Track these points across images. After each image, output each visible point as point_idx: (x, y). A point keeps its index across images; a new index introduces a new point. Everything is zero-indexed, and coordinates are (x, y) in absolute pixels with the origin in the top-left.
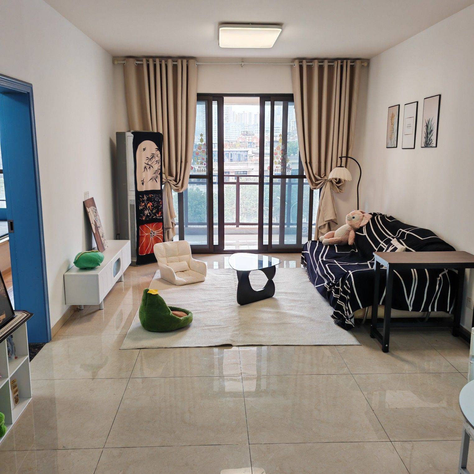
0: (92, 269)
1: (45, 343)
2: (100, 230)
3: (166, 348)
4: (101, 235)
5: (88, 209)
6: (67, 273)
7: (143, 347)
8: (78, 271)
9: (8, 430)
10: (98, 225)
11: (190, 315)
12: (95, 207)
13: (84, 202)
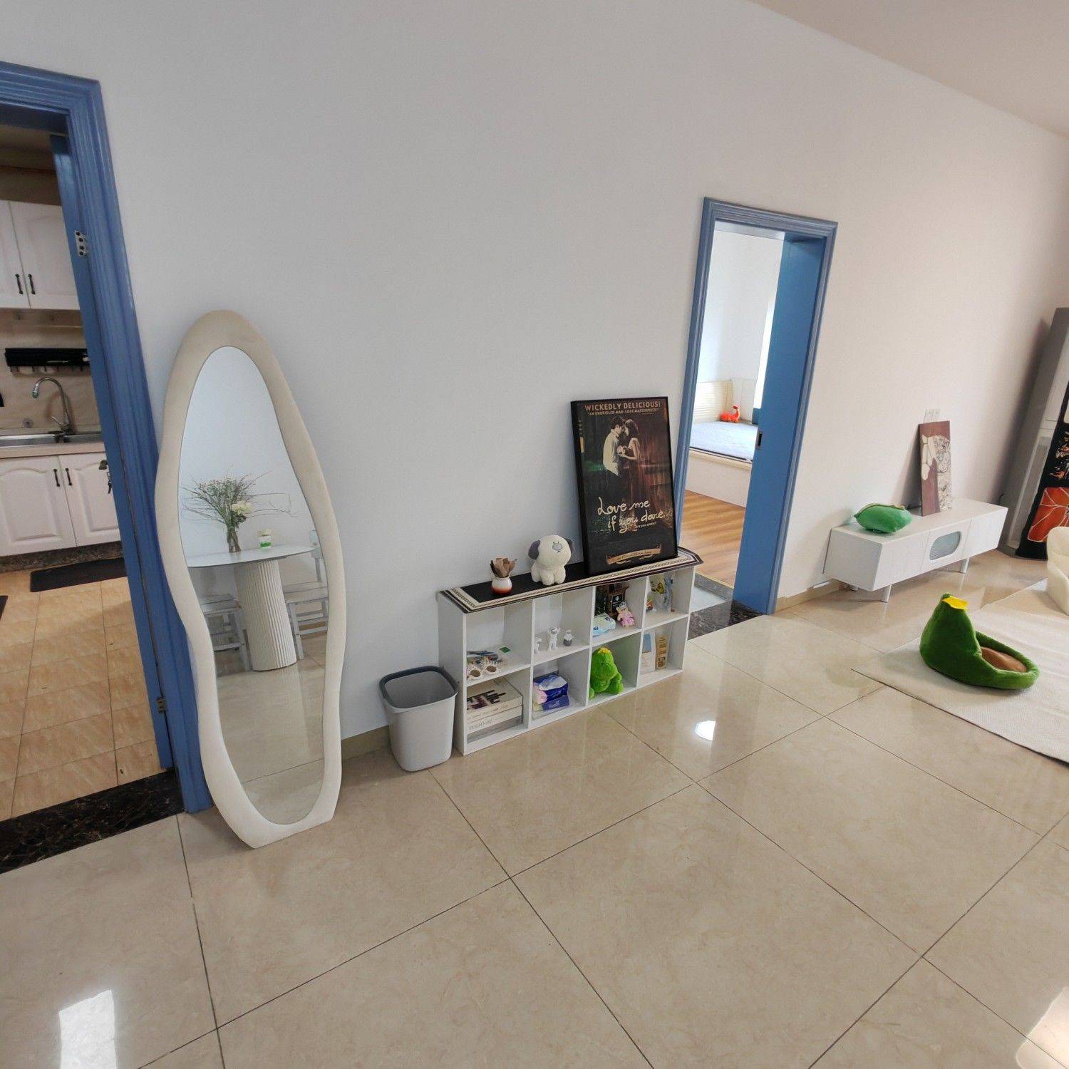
0: (883, 533)
1: (762, 614)
2: (940, 478)
3: (931, 705)
4: (940, 486)
5: (924, 439)
6: (841, 530)
7: (893, 685)
8: (861, 531)
9: (624, 692)
10: (940, 467)
11: (1030, 673)
12: (949, 438)
13: (919, 426)
